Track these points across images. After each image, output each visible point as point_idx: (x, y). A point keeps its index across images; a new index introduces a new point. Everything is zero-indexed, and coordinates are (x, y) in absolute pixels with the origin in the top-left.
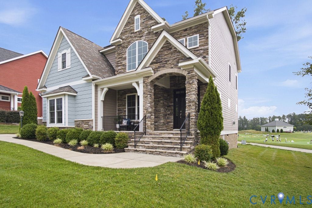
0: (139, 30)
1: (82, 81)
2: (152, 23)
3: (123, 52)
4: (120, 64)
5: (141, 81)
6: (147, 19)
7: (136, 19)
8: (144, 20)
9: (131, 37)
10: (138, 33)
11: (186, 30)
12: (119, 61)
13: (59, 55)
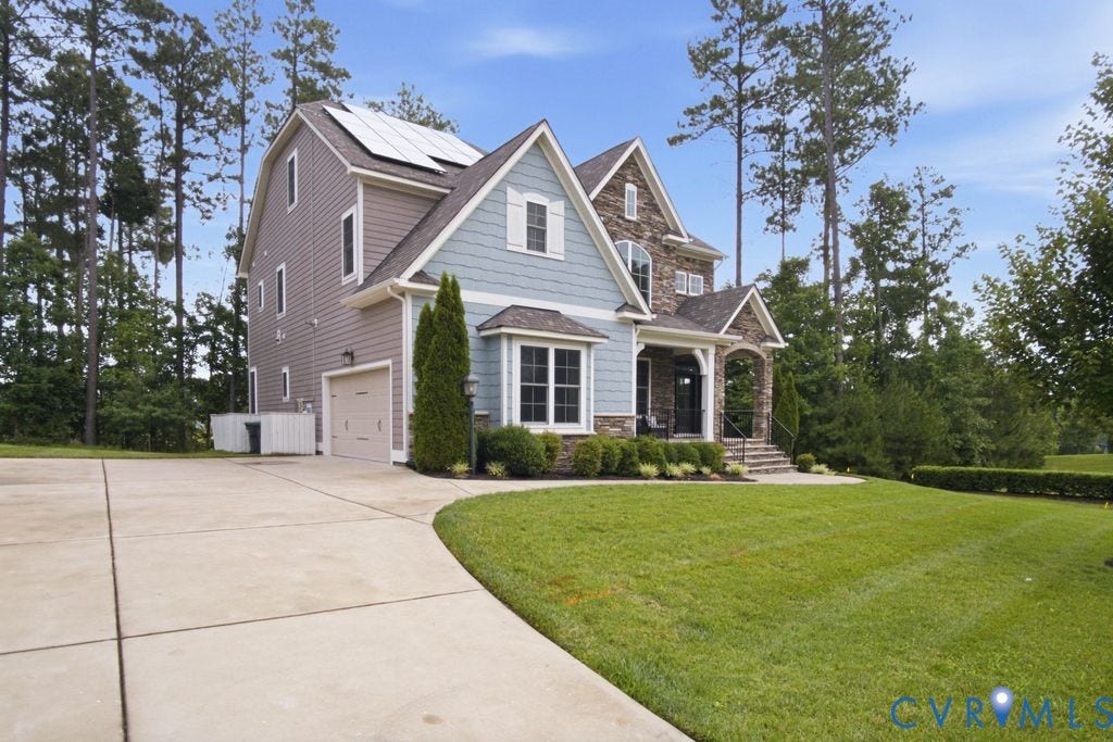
0: (635, 219)
1: (609, 315)
2: (659, 222)
5: (712, 351)
6: (650, 207)
7: (629, 191)
8: (645, 203)
9: (617, 224)
10: (632, 226)
11: (688, 259)
13: (512, 194)
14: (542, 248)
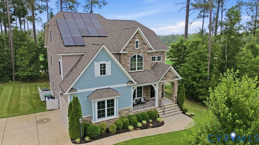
0: (138, 48)
2: (146, 47)
3: (127, 59)
4: (125, 66)
6: (143, 44)
7: (136, 41)
8: (141, 43)
9: (133, 51)
10: (137, 50)
11: (157, 52)
12: (124, 64)
13: (96, 63)
14: (105, 74)
